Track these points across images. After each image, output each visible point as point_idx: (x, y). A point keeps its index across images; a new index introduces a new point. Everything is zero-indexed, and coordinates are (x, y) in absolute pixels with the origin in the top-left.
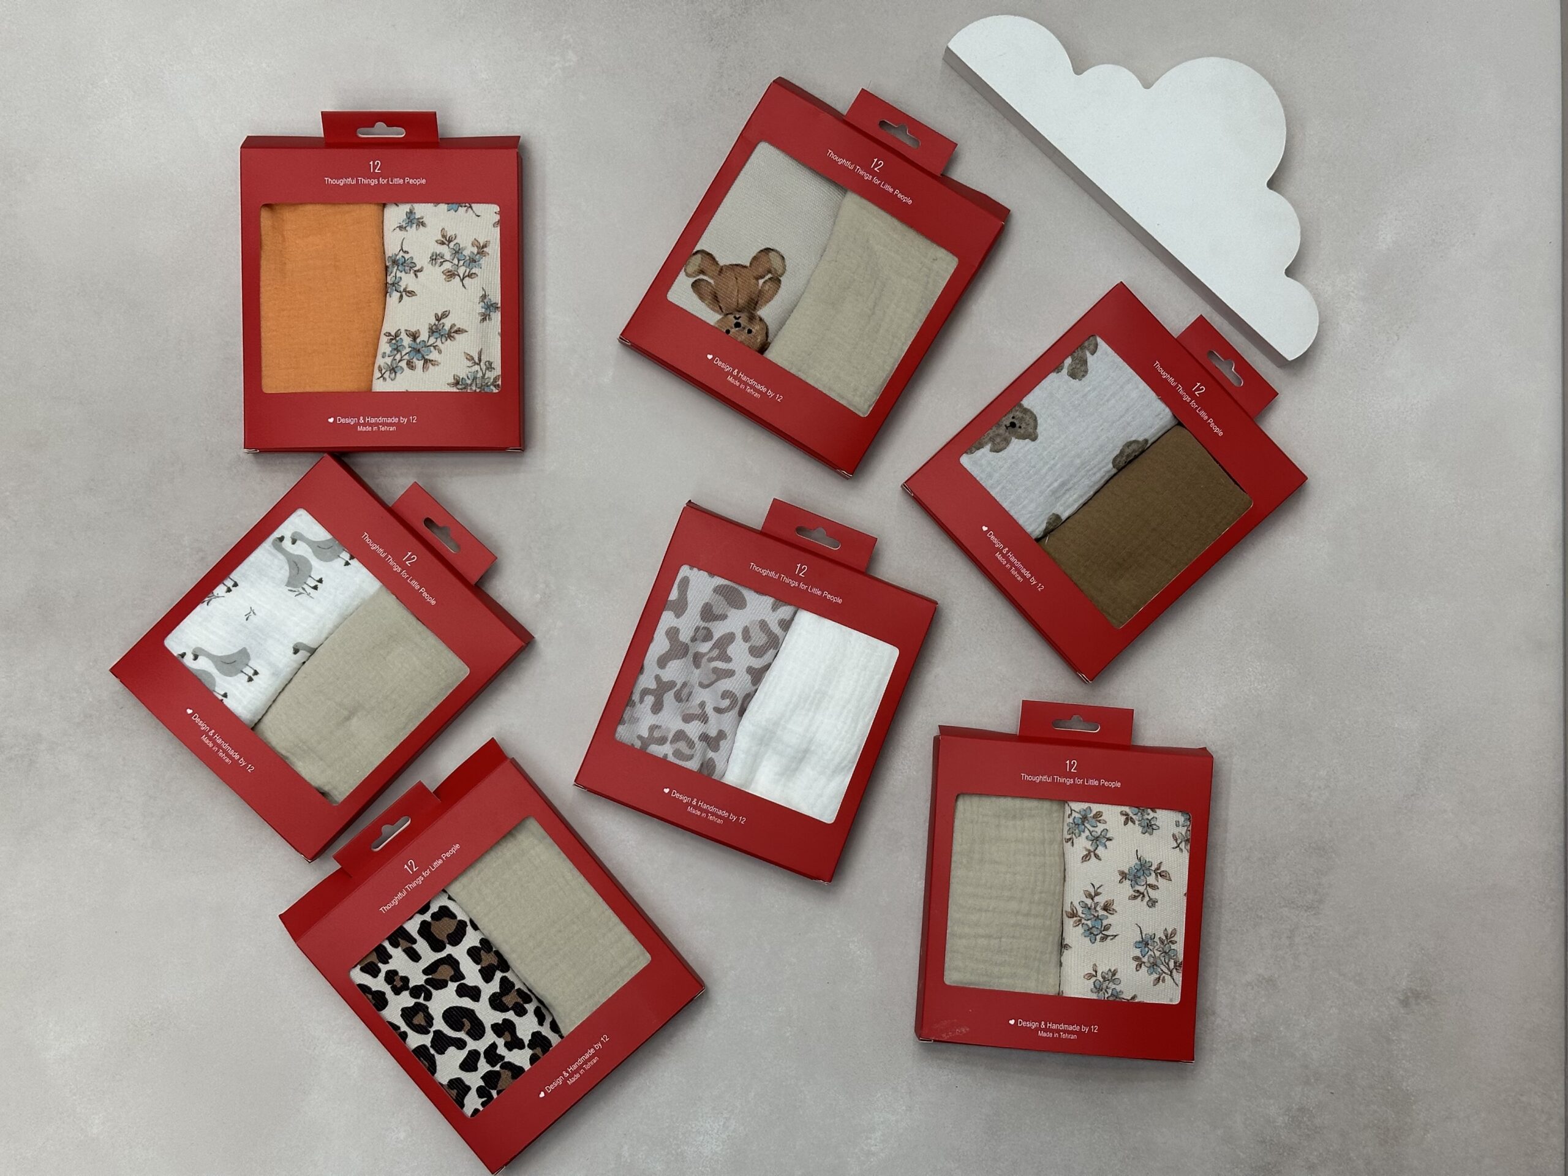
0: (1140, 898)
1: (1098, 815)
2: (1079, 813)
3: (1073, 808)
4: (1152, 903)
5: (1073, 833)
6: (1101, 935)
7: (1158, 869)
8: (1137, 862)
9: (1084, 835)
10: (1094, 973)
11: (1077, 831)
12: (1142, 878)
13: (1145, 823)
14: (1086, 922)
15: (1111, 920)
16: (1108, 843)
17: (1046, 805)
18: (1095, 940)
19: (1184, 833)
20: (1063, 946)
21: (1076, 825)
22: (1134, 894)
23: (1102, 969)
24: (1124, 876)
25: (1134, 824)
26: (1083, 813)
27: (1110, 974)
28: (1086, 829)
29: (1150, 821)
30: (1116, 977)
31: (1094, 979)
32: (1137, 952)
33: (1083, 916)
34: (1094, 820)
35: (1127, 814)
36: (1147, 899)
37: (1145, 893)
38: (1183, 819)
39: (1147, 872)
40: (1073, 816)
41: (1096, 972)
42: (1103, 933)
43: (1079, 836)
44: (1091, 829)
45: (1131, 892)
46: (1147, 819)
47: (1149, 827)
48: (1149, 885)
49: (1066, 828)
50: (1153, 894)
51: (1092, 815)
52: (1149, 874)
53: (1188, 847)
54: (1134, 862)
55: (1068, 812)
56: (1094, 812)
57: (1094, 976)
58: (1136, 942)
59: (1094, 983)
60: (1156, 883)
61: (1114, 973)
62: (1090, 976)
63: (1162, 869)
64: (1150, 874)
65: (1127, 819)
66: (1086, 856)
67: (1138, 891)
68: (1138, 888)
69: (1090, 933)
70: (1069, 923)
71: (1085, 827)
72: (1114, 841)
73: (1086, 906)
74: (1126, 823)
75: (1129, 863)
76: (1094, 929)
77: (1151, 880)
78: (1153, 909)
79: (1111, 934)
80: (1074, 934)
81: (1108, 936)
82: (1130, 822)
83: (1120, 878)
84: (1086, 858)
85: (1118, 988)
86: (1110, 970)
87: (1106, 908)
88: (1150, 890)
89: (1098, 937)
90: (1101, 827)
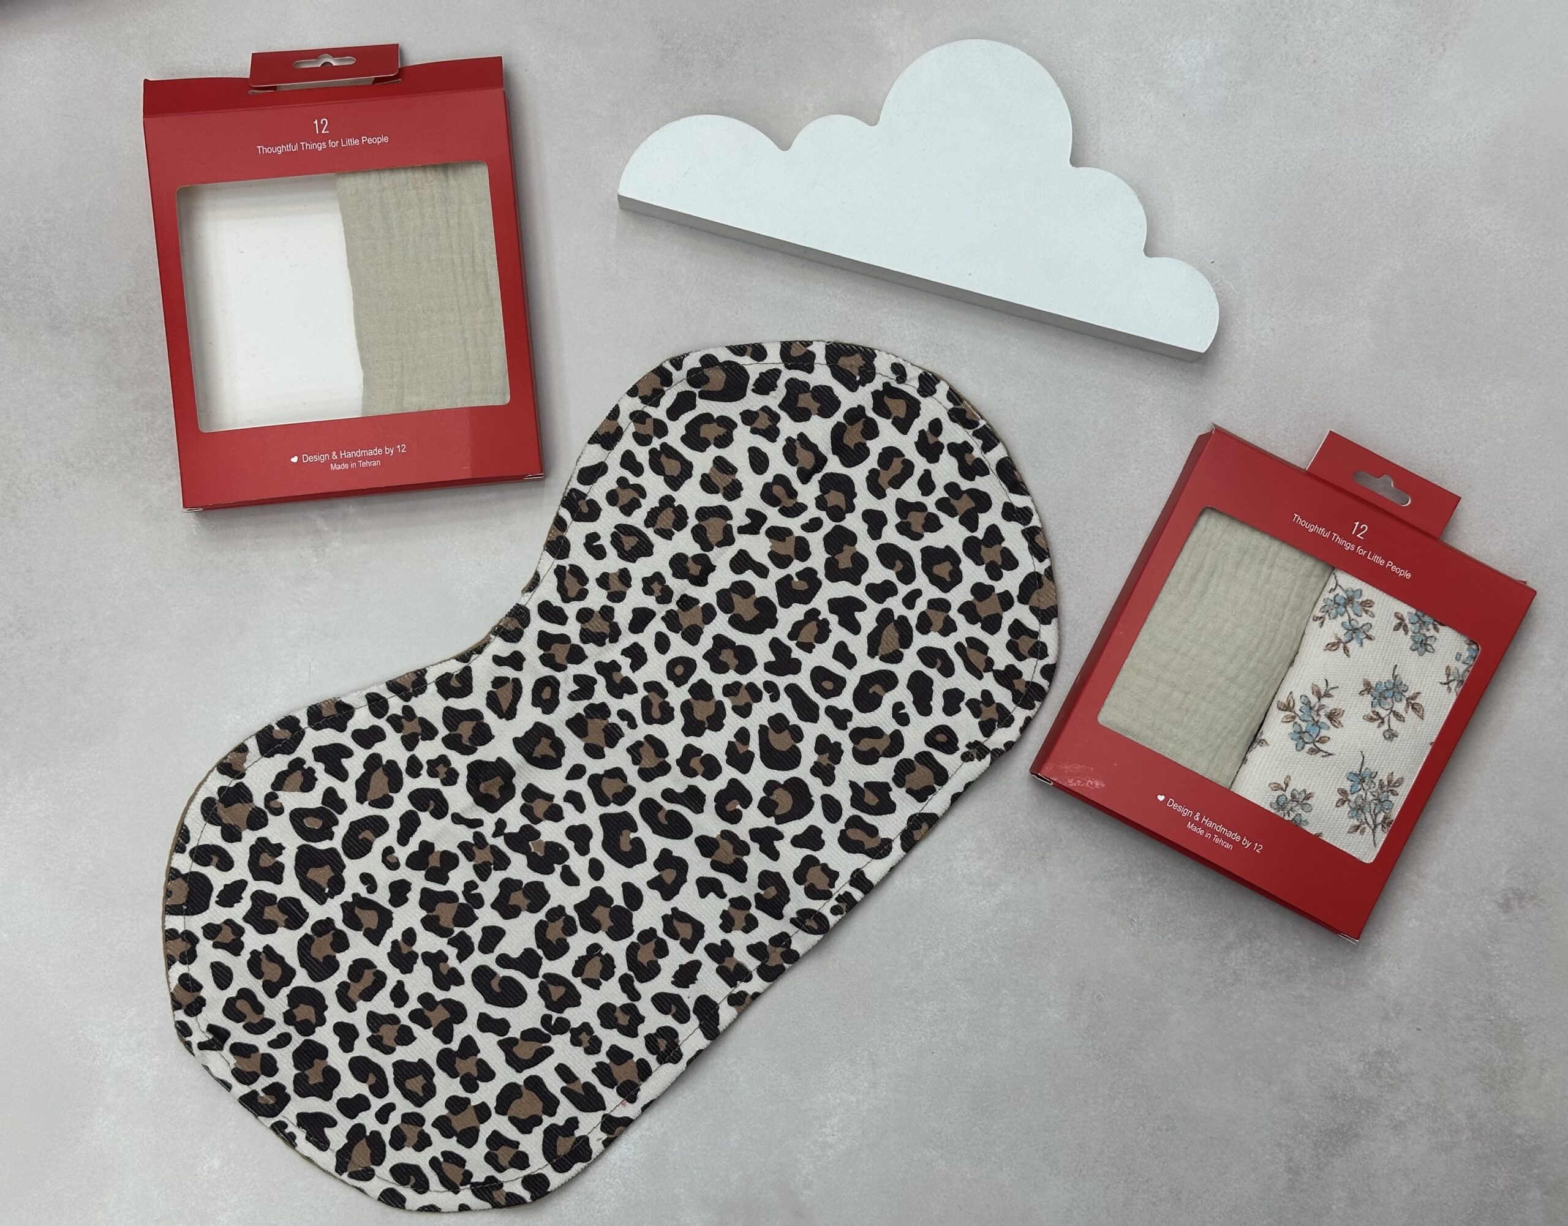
0: (1377, 723)
1: (1367, 604)
2: (1346, 591)
3: (1340, 583)
4: (1391, 735)
5: (1327, 611)
6: (1312, 746)
7: (1414, 698)
8: (1391, 678)
9: (1340, 619)
10: (1284, 787)
11: (1334, 611)
12: (1389, 700)
13: (1419, 638)
14: (1299, 722)
15: (1331, 732)
16: (1366, 642)
17: (1307, 563)
18: (1303, 748)
19: (1461, 672)
20: (1255, 739)
21: (1335, 603)
22: (1372, 714)
23: (1297, 785)
24: (1368, 688)
25: (1406, 634)
26: (1351, 594)
27: (1303, 795)
28: (1346, 615)
29: (1426, 640)
30: (1309, 802)
31: (1280, 792)
32: (1347, 785)
33: (1300, 714)
34: (1360, 608)
35: (1402, 619)
36: (1386, 727)
37: (1386, 720)
38: (1467, 654)
39: (1398, 697)
40: (1336, 592)
41: (1287, 785)
42: (1316, 744)
43: (1334, 618)
44: (1353, 616)
45: (1369, 711)
46: (1424, 635)
47: (1422, 645)
48: (1394, 712)
49: (1321, 603)
50: (1395, 724)
51: (1360, 600)
52: (1398, 699)
53: (1459, 690)
54: (1387, 677)
55: (1331, 584)
56: (1364, 598)
57: (1282, 789)
58: (1351, 773)
59: (1278, 797)
60: (1404, 714)
61: (1308, 797)
62: (1277, 787)
63: (1417, 701)
64: (1401, 700)
65: (1400, 624)
66: (1333, 645)
67: (1378, 714)
68: (1378, 709)
69: (1300, 736)
70: (1276, 716)
71: (1346, 610)
72: (1374, 642)
73: (1308, 703)
74: (1396, 628)
75: (1380, 676)
76: (1307, 734)
77: (1400, 707)
78: (1389, 743)
79: (1325, 750)
80: (1277, 729)
81: (1320, 750)
82: (1401, 630)
83: (1362, 688)
84: (1332, 647)
85: (1305, 816)
86: (1304, 791)
87: (1331, 717)
88: (1393, 718)
89: (1308, 747)
90: (1365, 619)
